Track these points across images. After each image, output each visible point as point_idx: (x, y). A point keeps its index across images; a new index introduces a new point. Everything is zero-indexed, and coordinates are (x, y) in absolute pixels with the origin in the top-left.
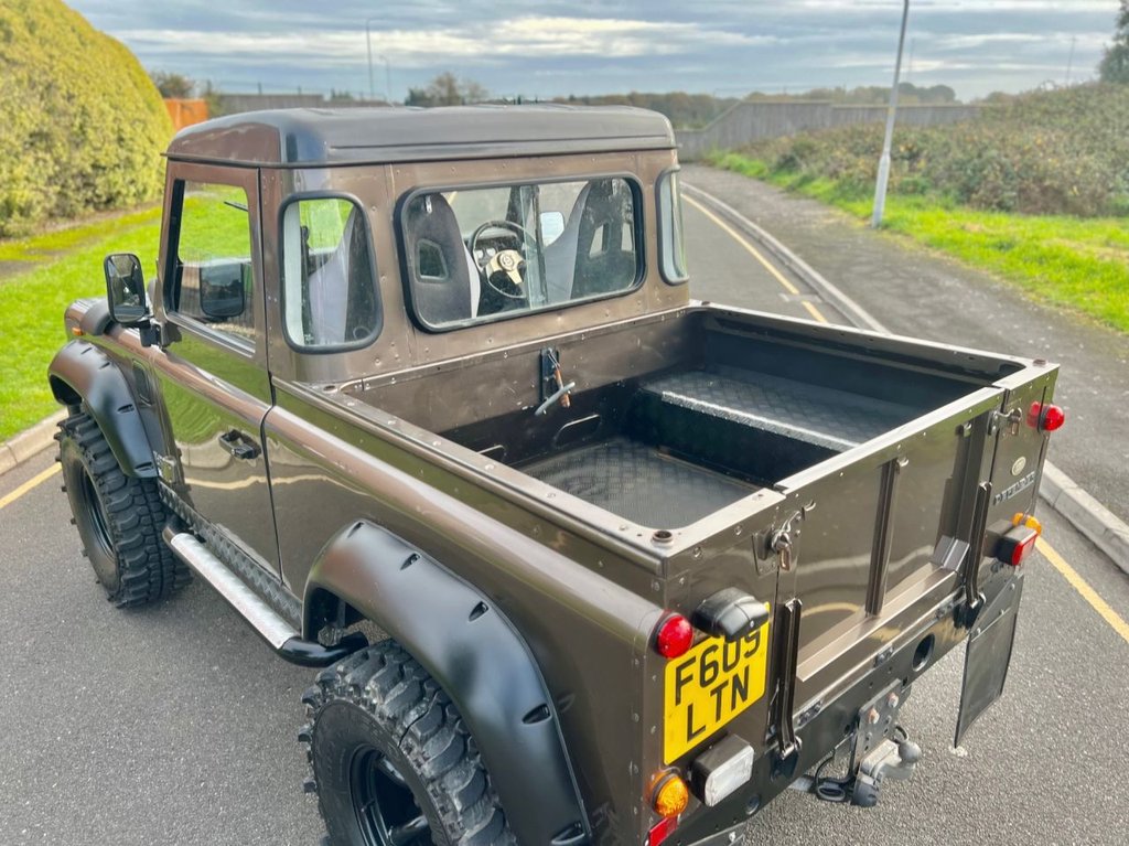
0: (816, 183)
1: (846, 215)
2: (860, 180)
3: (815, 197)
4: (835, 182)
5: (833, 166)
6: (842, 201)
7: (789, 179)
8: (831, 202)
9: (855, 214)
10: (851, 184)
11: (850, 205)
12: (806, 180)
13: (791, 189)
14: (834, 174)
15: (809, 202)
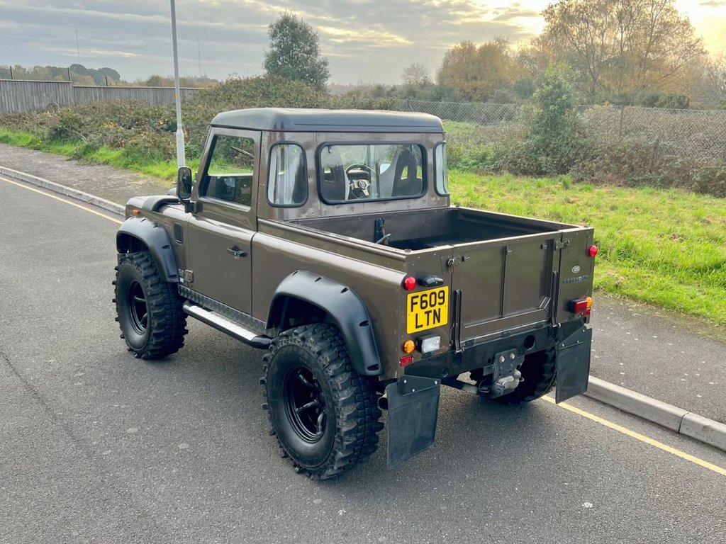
0: (102, 151)
1: (149, 177)
2: (146, 148)
3: (106, 163)
4: (122, 150)
5: (110, 137)
6: (136, 166)
7: (70, 148)
8: (126, 167)
9: (158, 176)
10: (139, 151)
11: (149, 168)
12: (89, 149)
13: (77, 157)
14: (115, 145)
15: (102, 167)
